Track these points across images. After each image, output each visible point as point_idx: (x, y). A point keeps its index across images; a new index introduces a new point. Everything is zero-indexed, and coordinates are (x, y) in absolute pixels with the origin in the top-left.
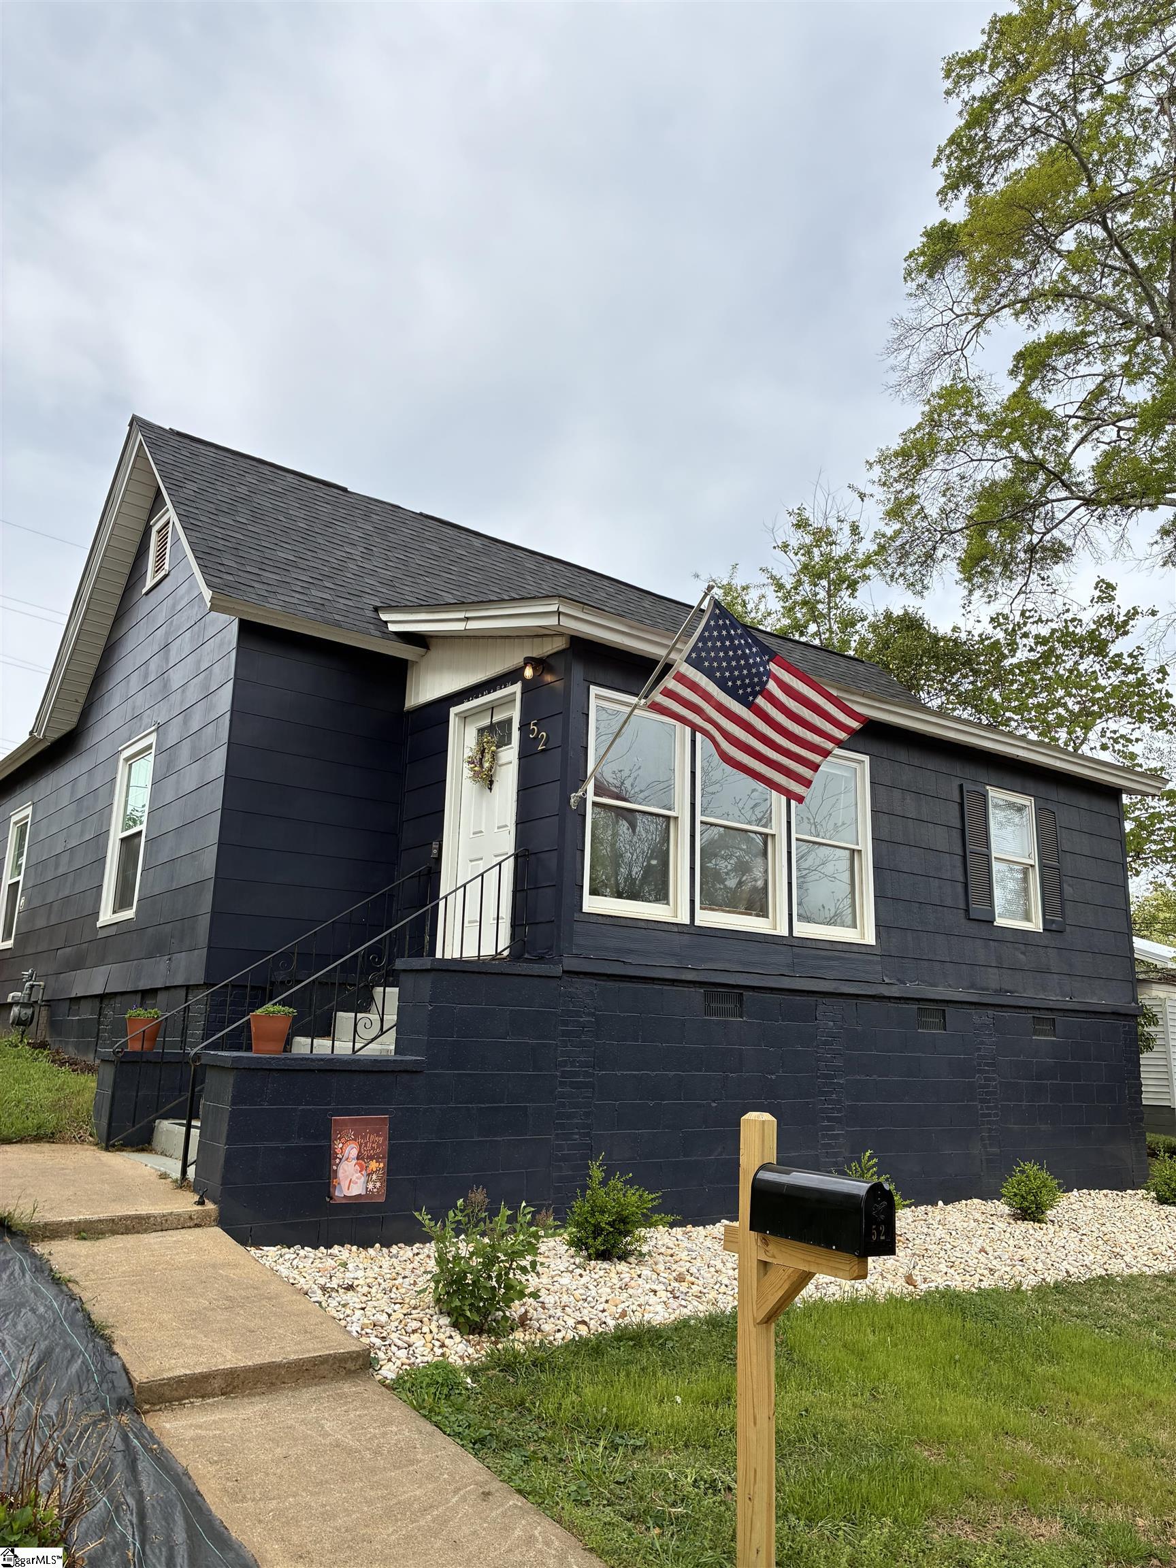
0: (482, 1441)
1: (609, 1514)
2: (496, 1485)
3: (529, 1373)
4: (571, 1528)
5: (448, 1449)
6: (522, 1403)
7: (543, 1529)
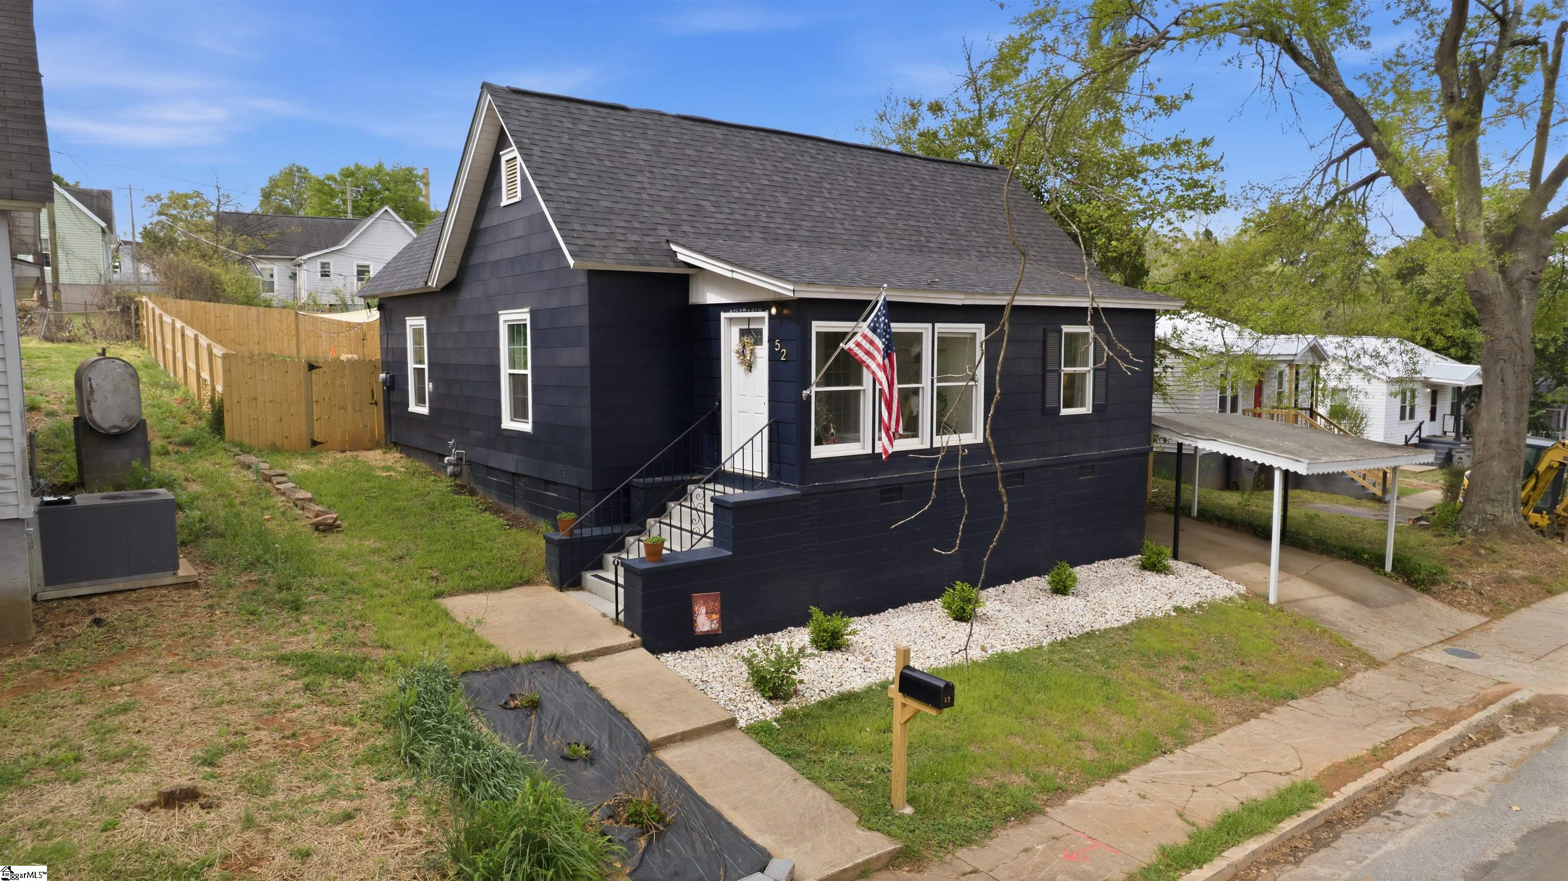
0: (789, 756)
1: (842, 785)
2: (798, 776)
3: (802, 720)
4: (829, 792)
5: (777, 761)
6: (801, 735)
7: (819, 793)
